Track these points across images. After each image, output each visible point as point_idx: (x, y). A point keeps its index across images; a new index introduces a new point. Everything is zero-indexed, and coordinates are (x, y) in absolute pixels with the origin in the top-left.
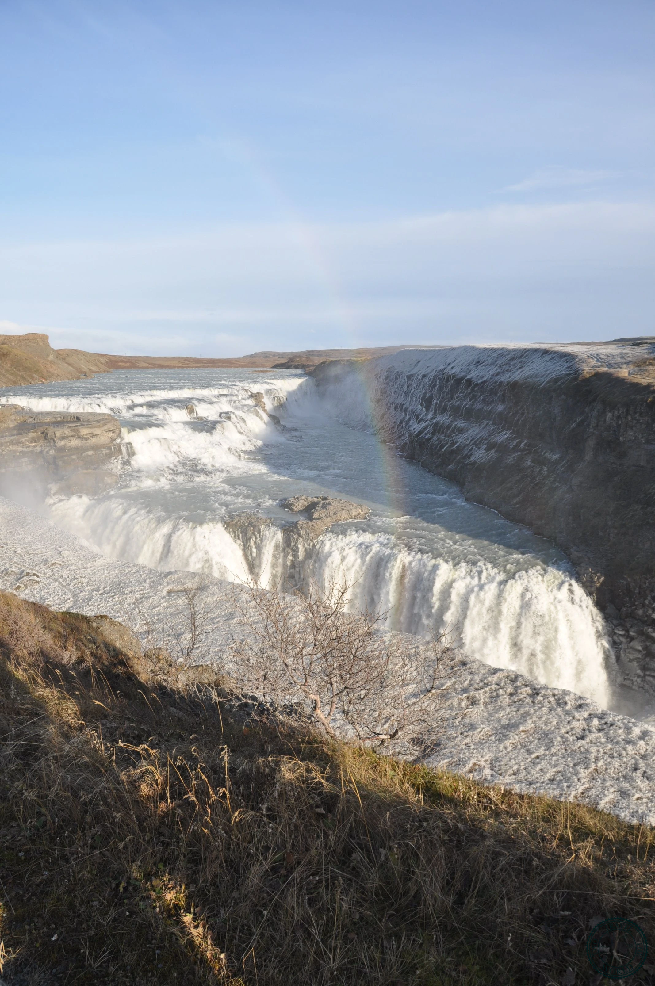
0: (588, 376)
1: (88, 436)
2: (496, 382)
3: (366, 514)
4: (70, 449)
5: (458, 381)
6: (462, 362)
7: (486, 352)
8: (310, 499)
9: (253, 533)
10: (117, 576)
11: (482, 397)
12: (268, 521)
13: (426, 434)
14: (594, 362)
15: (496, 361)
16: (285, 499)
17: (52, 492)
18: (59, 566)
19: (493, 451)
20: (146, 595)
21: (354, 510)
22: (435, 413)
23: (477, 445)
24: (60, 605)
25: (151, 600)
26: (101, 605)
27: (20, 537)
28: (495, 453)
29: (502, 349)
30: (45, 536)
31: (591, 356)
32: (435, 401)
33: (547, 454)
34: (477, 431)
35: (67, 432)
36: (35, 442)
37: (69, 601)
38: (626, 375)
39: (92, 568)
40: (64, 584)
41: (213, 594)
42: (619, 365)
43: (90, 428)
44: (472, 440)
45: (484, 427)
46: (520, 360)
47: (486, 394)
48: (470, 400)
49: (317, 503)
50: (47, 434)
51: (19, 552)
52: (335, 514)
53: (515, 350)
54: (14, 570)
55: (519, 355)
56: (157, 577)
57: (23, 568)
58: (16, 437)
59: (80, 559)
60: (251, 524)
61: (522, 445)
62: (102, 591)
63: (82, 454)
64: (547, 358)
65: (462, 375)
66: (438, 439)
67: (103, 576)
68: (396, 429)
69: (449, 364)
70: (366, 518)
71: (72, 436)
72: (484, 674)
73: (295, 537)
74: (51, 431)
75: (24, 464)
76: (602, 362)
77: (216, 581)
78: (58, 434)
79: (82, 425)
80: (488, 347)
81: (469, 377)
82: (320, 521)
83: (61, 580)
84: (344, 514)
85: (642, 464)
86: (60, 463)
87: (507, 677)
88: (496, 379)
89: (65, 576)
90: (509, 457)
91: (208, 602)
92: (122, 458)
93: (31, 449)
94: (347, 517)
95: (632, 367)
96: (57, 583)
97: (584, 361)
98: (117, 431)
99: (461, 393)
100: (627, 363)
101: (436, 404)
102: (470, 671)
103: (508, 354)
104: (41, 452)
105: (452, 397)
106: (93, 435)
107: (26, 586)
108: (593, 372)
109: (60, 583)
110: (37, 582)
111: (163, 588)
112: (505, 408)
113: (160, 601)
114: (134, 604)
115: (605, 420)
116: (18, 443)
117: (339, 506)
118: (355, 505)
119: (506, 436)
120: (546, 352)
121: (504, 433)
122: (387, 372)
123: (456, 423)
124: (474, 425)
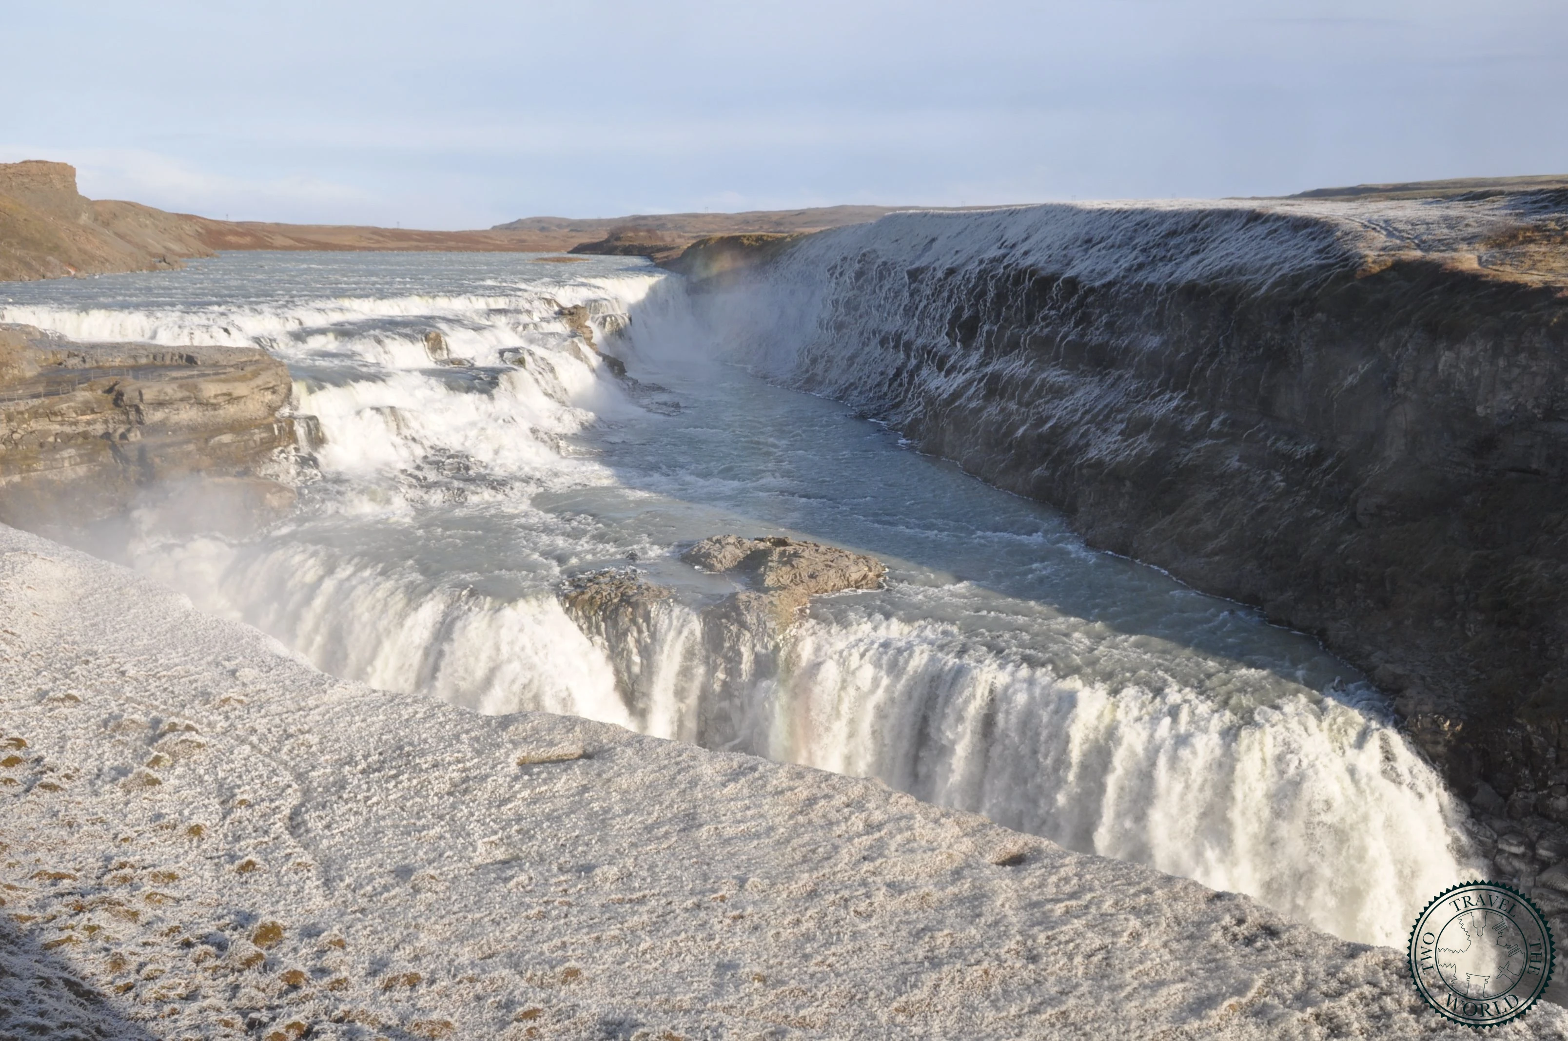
0: (1376, 269)
1: (221, 399)
2: (1139, 284)
3: (879, 576)
4: (178, 428)
5: (1045, 283)
6: (1048, 241)
7: (1105, 218)
8: (747, 543)
9: (633, 621)
10: (386, 729)
11: (1104, 319)
12: (665, 593)
13: (970, 399)
14: (1381, 239)
15: (1131, 239)
16: (690, 545)
17: (144, 527)
18: (239, 706)
19: (1143, 438)
20: (474, 773)
21: (853, 568)
22: (986, 353)
23: (1099, 425)
24: (272, 801)
25: (489, 784)
26: (375, 799)
27: (121, 635)
28: (1150, 440)
29: (1142, 212)
30: (180, 634)
31: (1370, 225)
32: (986, 328)
33: (1280, 444)
34: (1097, 392)
35: (171, 390)
36: (93, 412)
37: (290, 791)
38: (1475, 265)
39: (321, 709)
40: (265, 749)
41: (632, 769)
42: (1449, 245)
43: (225, 381)
44: (1087, 412)
45: (1113, 385)
46: (1190, 237)
47: (1114, 311)
48: (1076, 325)
49: (766, 553)
50: (120, 394)
51: (132, 672)
52: (812, 576)
53: (1176, 214)
54: (136, 717)
55: (1188, 223)
56: (482, 727)
57: (154, 713)
58: (46, 401)
59: (285, 689)
60: (626, 600)
61: (1215, 425)
62: (363, 765)
63: (207, 441)
64: (1260, 230)
65: (1052, 268)
66: (1003, 410)
67: (354, 728)
68: (885, 388)
69: (1014, 246)
70: (880, 586)
71: (182, 400)
72: (1329, 958)
73: (734, 628)
74: (130, 387)
75: (66, 464)
76: (1402, 238)
77: (626, 736)
78: (149, 395)
79: (204, 375)
80: (1106, 207)
81: (1069, 273)
82: (784, 593)
83: (254, 739)
84: (832, 578)
85: (1534, 466)
86: (157, 460)
87: (1386, 965)
88: (1139, 277)
89: (262, 730)
90: (1183, 451)
91: (625, 786)
92: (297, 450)
93: (81, 429)
94: (839, 583)
95: (1482, 249)
96: (247, 749)
97: (1357, 237)
98: (282, 389)
99: (1050, 309)
100: (1470, 240)
101: (989, 333)
102: (1292, 948)
103: (1160, 224)
104: (107, 435)
105: (1030, 318)
106: (231, 399)
107: (174, 755)
108: (1389, 261)
109: (253, 747)
110: (199, 746)
111: (507, 755)
112: (1165, 343)
113: (511, 787)
114: (450, 794)
115: (1436, 367)
116: (51, 414)
117: (820, 558)
118: (852, 557)
119: (1175, 403)
120: (1254, 217)
121: (1167, 396)
122: (859, 262)
123: (1044, 375)
124: (1088, 379)
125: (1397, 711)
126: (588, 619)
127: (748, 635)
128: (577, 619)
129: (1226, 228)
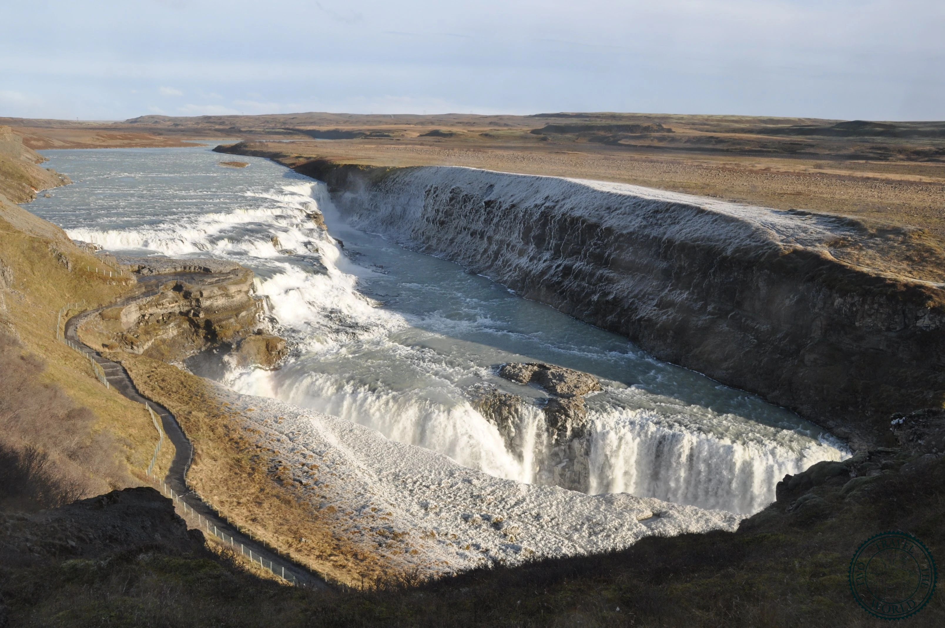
0: (788, 253)
1: (235, 293)
2: (648, 235)
3: (597, 384)
4: (220, 309)
5: (592, 227)
6: (584, 205)
8: (528, 367)
9: (510, 413)
11: (631, 249)
12: (519, 399)
13: (553, 276)
14: (777, 235)
15: (634, 211)
16: (499, 367)
19: (671, 310)
21: (587, 381)
22: (555, 254)
23: (639, 300)
31: (765, 225)
32: (553, 241)
33: (749, 322)
34: (632, 283)
35: (216, 291)
38: (832, 257)
42: (811, 243)
44: (630, 292)
45: (641, 281)
46: (667, 215)
47: (636, 246)
48: (615, 250)
49: (543, 373)
58: (154, 298)
60: (503, 403)
61: (710, 309)
63: (237, 316)
65: (594, 220)
71: (220, 295)
73: (563, 417)
74: (193, 289)
75: (170, 330)
76: (786, 236)
78: (206, 293)
79: (223, 281)
81: (605, 225)
88: (646, 232)
90: (697, 319)
93: (169, 310)
95: (828, 247)
97: (764, 232)
99: (597, 240)
100: (819, 241)
104: (183, 314)
106: (240, 292)
108: (790, 249)
115: (833, 303)
116: (158, 305)
117: (574, 377)
118: (585, 376)
119: (684, 296)
121: (679, 292)
122: (451, 193)
123: (601, 271)
124: (625, 276)
125: (850, 448)
126: (486, 412)
127: (570, 420)
128: (480, 411)
129: (686, 213)
